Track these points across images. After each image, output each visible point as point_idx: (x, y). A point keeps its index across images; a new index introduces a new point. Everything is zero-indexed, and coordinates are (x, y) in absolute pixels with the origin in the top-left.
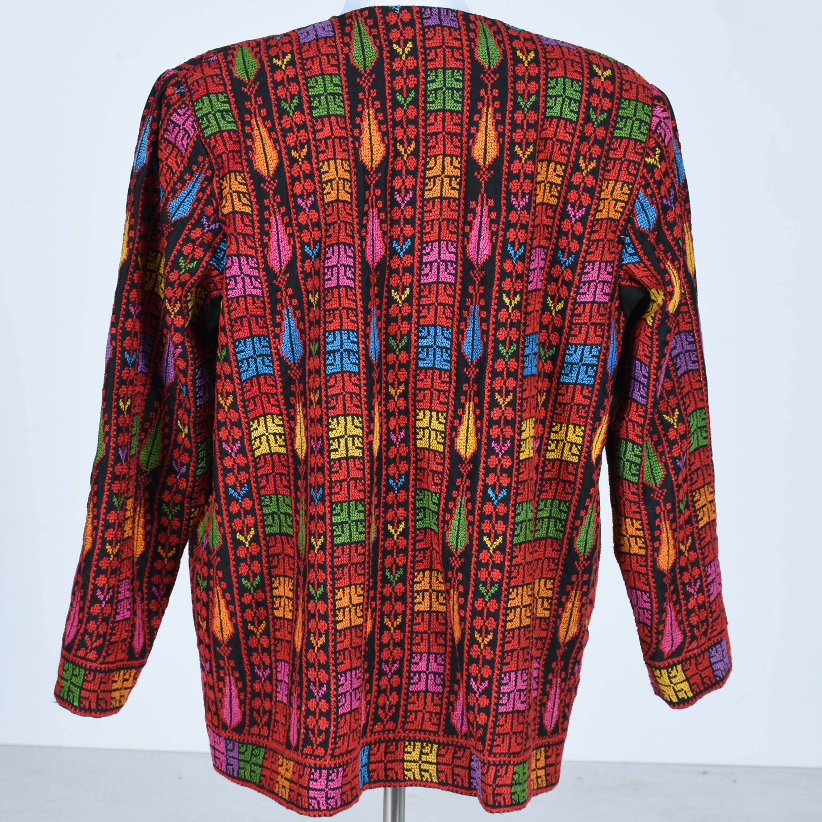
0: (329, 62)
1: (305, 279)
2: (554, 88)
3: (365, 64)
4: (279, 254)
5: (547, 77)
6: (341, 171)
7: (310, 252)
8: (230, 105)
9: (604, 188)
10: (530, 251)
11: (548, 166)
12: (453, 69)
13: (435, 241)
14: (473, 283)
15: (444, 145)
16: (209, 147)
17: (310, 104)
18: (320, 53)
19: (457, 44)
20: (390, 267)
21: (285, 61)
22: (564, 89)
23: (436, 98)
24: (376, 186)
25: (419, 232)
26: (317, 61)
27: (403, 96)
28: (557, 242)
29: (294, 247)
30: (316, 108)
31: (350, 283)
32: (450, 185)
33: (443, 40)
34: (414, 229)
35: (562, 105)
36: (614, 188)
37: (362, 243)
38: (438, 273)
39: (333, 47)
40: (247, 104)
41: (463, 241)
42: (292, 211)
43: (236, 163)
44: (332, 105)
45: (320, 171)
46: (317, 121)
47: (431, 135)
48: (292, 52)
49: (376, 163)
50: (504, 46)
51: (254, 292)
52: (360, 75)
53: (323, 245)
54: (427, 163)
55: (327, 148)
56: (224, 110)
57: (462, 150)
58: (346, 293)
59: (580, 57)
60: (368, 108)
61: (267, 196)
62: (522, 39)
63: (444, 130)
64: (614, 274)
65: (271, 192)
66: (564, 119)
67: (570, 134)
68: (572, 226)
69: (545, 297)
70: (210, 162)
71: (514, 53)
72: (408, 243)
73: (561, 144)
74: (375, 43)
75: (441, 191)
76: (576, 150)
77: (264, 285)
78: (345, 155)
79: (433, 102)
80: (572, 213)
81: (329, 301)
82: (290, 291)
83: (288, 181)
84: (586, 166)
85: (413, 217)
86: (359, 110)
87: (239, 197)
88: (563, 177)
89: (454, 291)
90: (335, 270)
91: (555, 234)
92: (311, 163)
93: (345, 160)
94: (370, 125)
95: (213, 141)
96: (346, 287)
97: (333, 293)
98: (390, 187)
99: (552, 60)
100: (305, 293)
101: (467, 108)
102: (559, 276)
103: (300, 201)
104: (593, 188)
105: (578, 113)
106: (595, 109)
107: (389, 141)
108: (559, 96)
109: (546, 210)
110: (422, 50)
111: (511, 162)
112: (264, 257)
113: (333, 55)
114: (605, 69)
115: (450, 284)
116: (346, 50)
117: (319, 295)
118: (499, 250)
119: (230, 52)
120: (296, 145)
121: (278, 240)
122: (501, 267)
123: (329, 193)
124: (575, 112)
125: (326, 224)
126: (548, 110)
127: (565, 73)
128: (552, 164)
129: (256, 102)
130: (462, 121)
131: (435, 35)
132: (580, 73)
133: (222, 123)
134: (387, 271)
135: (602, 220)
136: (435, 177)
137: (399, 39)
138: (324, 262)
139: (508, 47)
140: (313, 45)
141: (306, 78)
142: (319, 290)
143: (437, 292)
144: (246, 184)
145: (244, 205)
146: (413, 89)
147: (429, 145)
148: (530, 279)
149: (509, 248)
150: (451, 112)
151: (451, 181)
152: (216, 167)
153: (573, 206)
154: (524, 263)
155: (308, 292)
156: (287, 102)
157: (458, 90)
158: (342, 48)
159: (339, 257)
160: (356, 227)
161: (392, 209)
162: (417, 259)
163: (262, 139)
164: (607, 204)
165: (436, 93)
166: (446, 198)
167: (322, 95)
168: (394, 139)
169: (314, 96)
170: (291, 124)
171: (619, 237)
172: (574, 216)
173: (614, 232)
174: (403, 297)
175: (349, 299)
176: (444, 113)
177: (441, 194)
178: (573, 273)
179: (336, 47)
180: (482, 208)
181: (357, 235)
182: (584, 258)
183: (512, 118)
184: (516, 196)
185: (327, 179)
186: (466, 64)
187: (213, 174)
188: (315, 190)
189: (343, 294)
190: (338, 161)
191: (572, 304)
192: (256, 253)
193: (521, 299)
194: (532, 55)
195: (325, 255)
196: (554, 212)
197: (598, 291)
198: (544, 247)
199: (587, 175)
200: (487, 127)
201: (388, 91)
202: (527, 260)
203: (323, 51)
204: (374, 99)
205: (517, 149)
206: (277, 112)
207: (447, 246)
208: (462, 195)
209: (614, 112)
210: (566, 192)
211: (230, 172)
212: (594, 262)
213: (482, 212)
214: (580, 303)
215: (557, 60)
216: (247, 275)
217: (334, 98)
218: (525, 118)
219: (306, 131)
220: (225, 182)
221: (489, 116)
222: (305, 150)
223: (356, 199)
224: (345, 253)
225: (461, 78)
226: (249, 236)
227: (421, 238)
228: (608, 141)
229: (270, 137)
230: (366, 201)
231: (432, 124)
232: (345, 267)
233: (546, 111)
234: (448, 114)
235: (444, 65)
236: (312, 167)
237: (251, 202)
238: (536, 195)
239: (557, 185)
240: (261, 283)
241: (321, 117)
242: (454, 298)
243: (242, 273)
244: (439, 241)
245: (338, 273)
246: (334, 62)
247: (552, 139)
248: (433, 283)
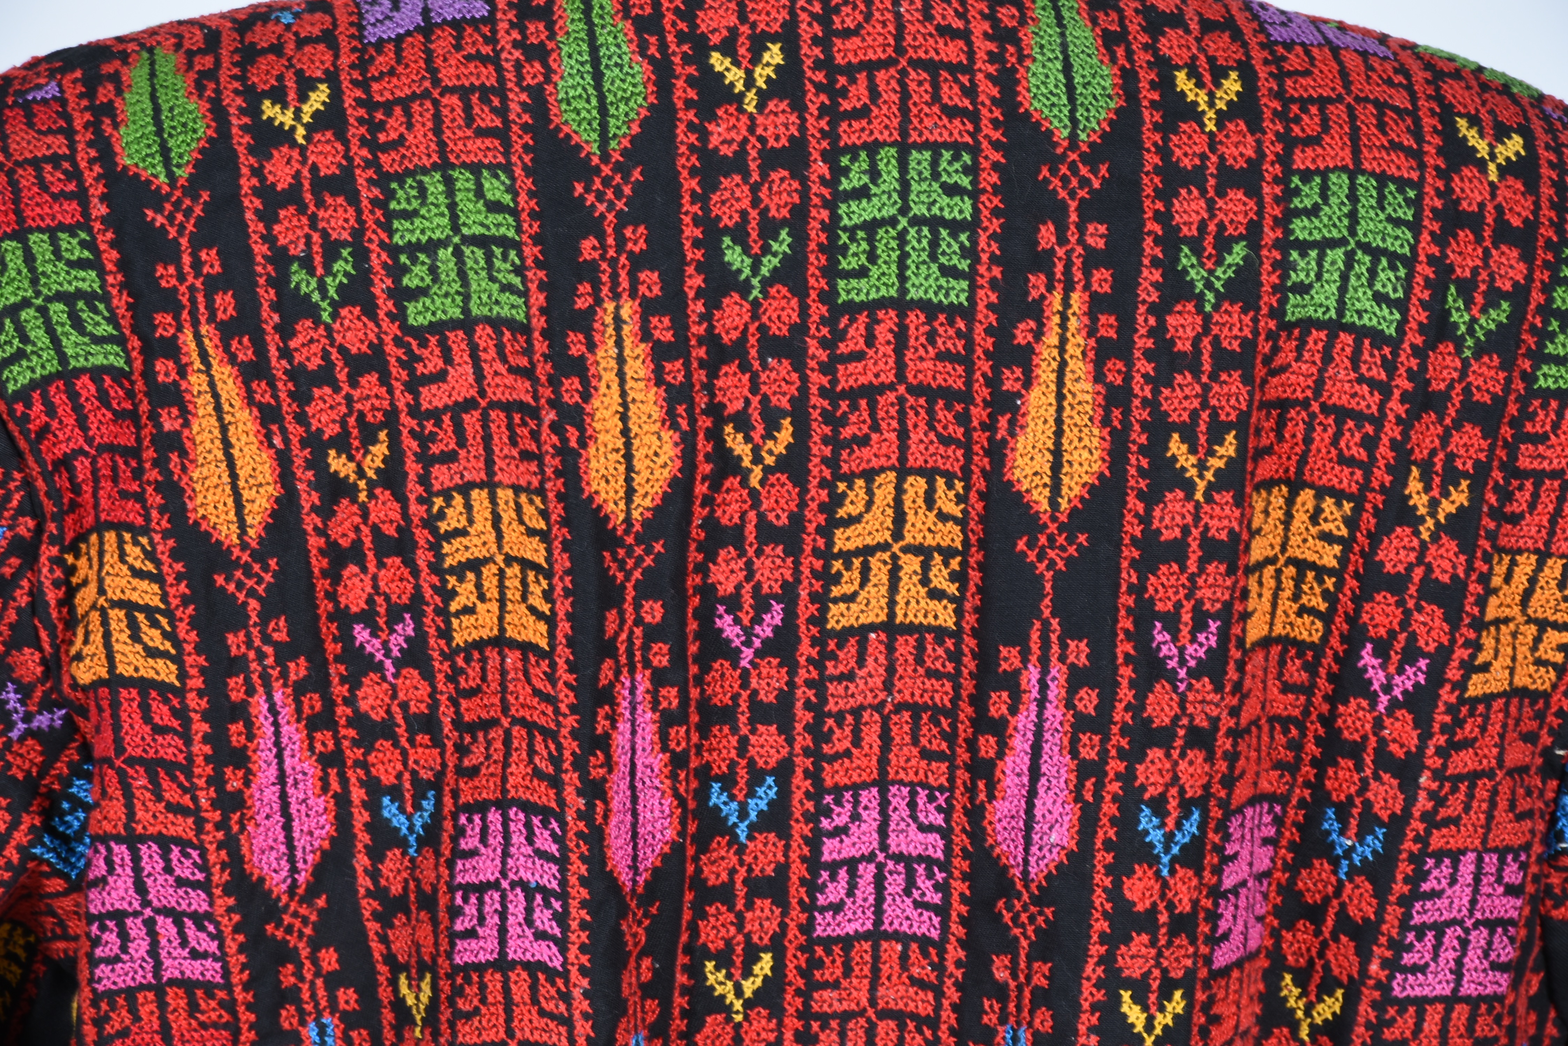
0: (470, 119)
1: (384, 919)
2: (1313, 212)
3: (604, 126)
4: (287, 828)
5: (1289, 172)
6: (513, 534)
7: (400, 822)
8: (102, 274)
9: (1496, 581)
10: (1222, 827)
11: (1290, 502)
12: (935, 148)
13: (865, 786)
14: (1010, 947)
15: (903, 435)
16: (24, 433)
17: (397, 280)
18: (436, 82)
19: (952, 52)
20: (698, 881)
21: (308, 109)
22: (1353, 216)
23: (872, 257)
24: (645, 591)
25: (806, 752)
26: (423, 113)
27: (746, 251)
28: (1321, 776)
29: (342, 801)
30: (422, 292)
31: (546, 953)
32: (925, 581)
33: (899, 36)
34: (790, 741)
35: (1345, 278)
36: (1533, 581)
37: (591, 806)
38: (880, 899)
39: (484, 60)
40: (167, 276)
41: (971, 791)
42: (335, 670)
43: (124, 495)
44: (478, 282)
45: (434, 531)
46: (424, 344)
47: (853, 395)
48: (332, 78)
49: (643, 503)
50: (1129, 54)
51: (194, 969)
52: (587, 172)
53: (448, 800)
54: (838, 500)
55: (462, 442)
56: (80, 294)
57: (969, 455)
58: (534, 988)
59: (1409, 88)
60: (616, 296)
61: (238, 620)
62: (1194, 26)
63: (901, 376)
64: (1530, 889)
65: (253, 604)
66: (1350, 328)
67: (1373, 384)
68: (1378, 724)
69: (1272, 978)
70: (28, 484)
71: (1166, 83)
72: (768, 791)
73: (1340, 423)
74: (642, 49)
75: (892, 603)
76: (1394, 445)
77: (232, 946)
78: (526, 472)
79: (862, 273)
80: (1377, 678)
81: (468, 1016)
82: (329, 959)
83: (318, 563)
84: (1434, 504)
85: (786, 698)
86: (581, 304)
87: (133, 626)
88: (1347, 543)
89: (939, 968)
90: (492, 900)
91: (1311, 747)
92: (402, 499)
93: (527, 490)
94: (621, 360)
95: (38, 407)
96: (533, 968)
97: (482, 987)
98: (697, 590)
99: (1304, 103)
100: (382, 968)
101: (987, 296)
102: (1327, 900)
103: (361, 634)
104: (1458, 586)
105: (1401, 305)
106: (1466, 289)
107: (692, 421)
108: (1333, 243)
109: (1282, 663)
110: (820, 77)
111: (1152, 498)
112: (230, 844)
113: (485, 92)
114: (1501, 133)
115: (924, 942)
116: (533, 72)
117: (434, 987)
118: (1106, 832)
119: (108, 69)
120: (345, 433)
121: (282, 777)
122: (1115, 894)
123: (469, 610)
124: (1392, 304)
125: (457, 723)
126: (1293, 299)
127: (1356, 152)
128: (1306, 497)
129: (197, 264)
130: (970, 346)
131: (868, 17)
132: (1408, 152)
133: (71, 342)
134: (689, 896)
135: (1488, 699)
136: (867, 551)
137: (733, 32)
138: (450, 865)
139: (1142, 57)
140: (413, 52)
141: (383, 179)
142: (433, 968)
143: (876, 971)
144: (157, 578)
145: (152, 653)
146: (784, 223)
147: (847, 432)
148: (1223, 925)
149: (1146, 820)
150: (929, 309)
151: (926, 567)
152: (49, 507)
153: (1382, 650)
154: (1199, 874)
155: (396, 968)
156: (311, 272)
157: (955, 227)
158: (518, 65)
159: (506, 854)
160: (570, 746)
161: (706, 669)
162: (798, 849)
163: (218, 408)
164: (1505, 638)
165: (871, 240)
166: (910, 629)
167: (443, 243)
168: (715, 410)
169: (413, 249)
170: (326, 356)
171: (1547, 753)
172: (1387, 688)
173: (1530, 738)
174: (749, 987)
175: (542, 1013)
176: (902, 315)
177: (892, 615)
178: (1381, 893)
179: (495, 61)
180: (1045, 671)
181: (571, 777)
182: (1422, 840)
183: (1158, 332)
184: (1171, 623)
185: (462, 557)
186: (987, 129)
187: (39, 530)
188: (417, 597)
189: (520, 991)
190: (504, 495)
191: (1374, 1005)
192: (199, 828)
193: (1189, 1008)
194: (1232, 85)
195: (455, 839)
196: (1311, 668)
197: (1472, 959)
198: (1271, 798)
199: (1435, 537)
200: (1063, 364)
201: (691, 232)
202: (1210, 859)
203: (448, 75)
204: (637, 263)
205: (1176, 447)
206: (275, 307)
207: (912, 805)
208: (970, 620)
209: (1537, 297)
210: (1357, 600)
211: (100, 528)
212: (1455, 856)
213: (1043, 687)
214: (1402, 1005)
215: (1323, 102)
216: (167, 912)
217: (489, 257)
218: (1206, 330)
219: (385, 380)
220: (82, 562)
221: (1073, 323)
222: (380, 450)
223: (571, 643)
224: (530, 839)
225: (965, 182)
226: (170, 767)
227: (815, 775)
228: (1513, 409)
229: (250, 400)
230: (608, 649)
231: (858, 356)
232: (529, 892)
233: (1283, 301)
234: (915, 319)
235: (904, 133)
236: (405, 514)
237: (177, 643)
238: (1246, 616)
239: (1321, 572)
240: (218, 937)
241: (438, 328)
242: (939, 994)
243: (146, 903)
244: (882, 783)
245: (503, 915)
246: (488, 120)
247: (1305, 404)
248: (859, 937)
